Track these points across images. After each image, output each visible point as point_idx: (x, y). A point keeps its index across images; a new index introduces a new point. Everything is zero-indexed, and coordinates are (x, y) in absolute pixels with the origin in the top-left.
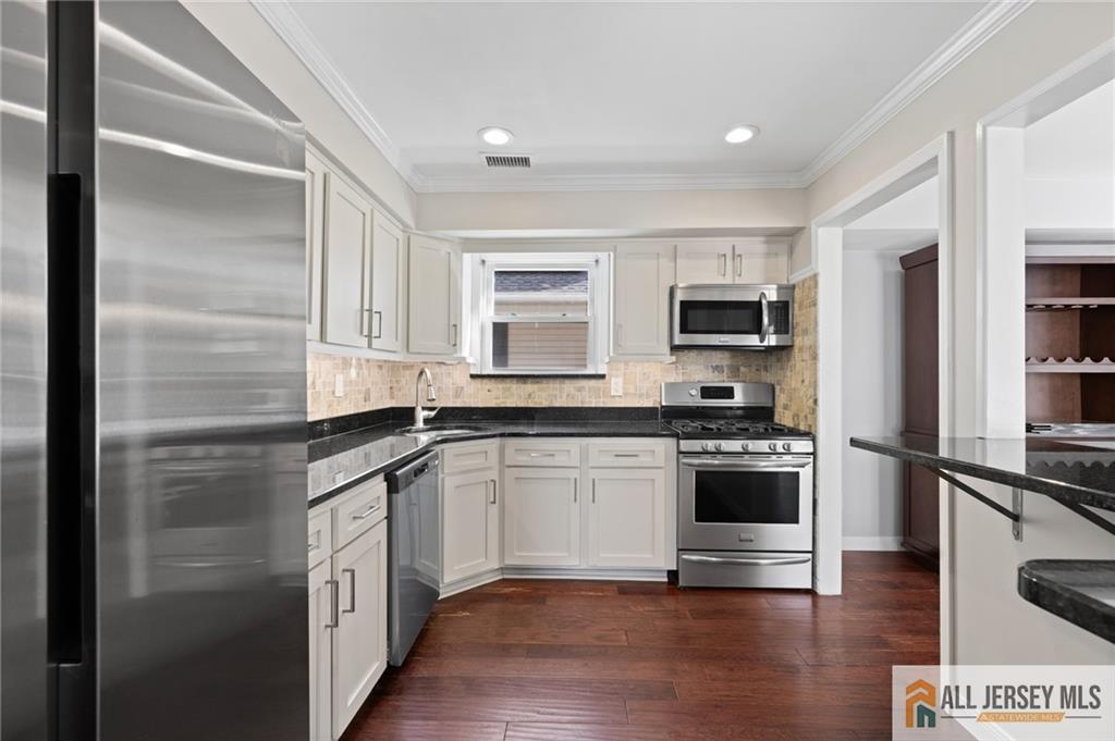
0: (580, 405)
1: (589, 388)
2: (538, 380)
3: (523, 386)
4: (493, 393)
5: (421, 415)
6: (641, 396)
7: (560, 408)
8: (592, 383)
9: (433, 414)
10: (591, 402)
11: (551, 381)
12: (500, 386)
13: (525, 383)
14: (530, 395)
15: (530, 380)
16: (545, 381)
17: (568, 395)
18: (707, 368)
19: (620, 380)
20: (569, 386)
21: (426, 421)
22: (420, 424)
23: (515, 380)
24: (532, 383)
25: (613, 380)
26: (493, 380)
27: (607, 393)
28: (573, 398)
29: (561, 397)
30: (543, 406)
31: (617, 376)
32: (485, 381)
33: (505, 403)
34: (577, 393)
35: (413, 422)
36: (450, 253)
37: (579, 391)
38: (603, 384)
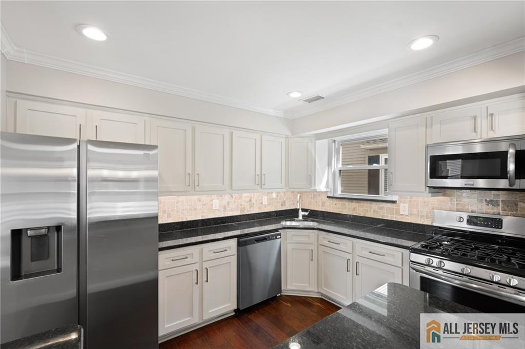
0: (381, 218)
1: (387, 208)
2: (359, 201)
3: (351, 203)
4: (338, 206)
5: (301, 213)
6: (422, 217)
7: (370, 218)
8: (389, 205)
9: (307, 214)
10: (388, 217)
11: (365, 202)
12: (341, 203)
13: (352, 202)
14: (354, 209)
15: (354, 201)
16: (362, 202)
17: (374, 211)
18: (481, 201)
19: (407, 205)
20: (375, 206)
21: (303, 216)
22: (301, 218)
23: (347, 200)
24: (355, 202)
25: (402, 205)
26: (337, 200)
27: (398, 212)
28: (377, 213)
29: (370, 212)
30: (361, 215)
31: (405, 203)
32: (334, 199)
33: (342, 211)
34: (379, 210)
35: (297, 217)
36: (308, 142)
37: (380, 209)
38: (396, 206)
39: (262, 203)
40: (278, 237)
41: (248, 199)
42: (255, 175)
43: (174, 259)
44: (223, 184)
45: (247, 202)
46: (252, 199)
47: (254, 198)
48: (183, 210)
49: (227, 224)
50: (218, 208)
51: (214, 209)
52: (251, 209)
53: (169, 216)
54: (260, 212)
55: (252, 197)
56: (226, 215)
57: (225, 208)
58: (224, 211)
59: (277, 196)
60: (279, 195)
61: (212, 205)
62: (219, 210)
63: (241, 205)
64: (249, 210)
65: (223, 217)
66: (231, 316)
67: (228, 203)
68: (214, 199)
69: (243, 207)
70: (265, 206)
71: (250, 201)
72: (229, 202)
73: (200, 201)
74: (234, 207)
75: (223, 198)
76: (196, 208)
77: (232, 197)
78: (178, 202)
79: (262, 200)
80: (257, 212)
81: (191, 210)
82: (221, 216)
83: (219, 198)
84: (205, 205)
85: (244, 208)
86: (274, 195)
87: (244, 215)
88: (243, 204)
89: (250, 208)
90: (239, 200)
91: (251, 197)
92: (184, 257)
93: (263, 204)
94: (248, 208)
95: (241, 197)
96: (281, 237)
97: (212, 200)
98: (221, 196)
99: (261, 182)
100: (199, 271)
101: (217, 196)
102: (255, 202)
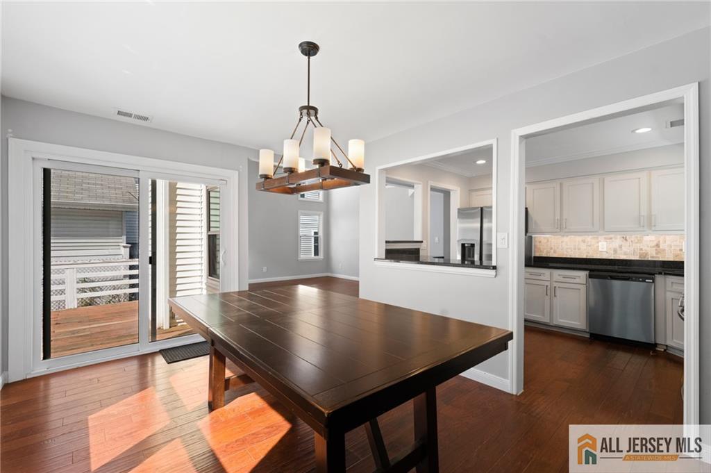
39: (681, 251)
40: (647, 281)
41: (655, 243)
42: (640, 216)
43: (531, 273)
44: (593, 226)
45: (653, 247)
46: (661, 244)
47: (665, 243)
48: (567, 248)
50: (605, 250)
51: (600, 250)
52: (659, 256)
55: (661, 241)
56: (618, 258)
57: (615, 251)
58: (614, 254)
61: (598, 246)
62: (607, 252)
63: (641, 249)
64: (655, 256)
65: (612, 259)
66: (585, 337)
67: (621, 247)
68: (600, 241)
69: (644, 252)
71: (658, 245)
72: (622, 245)
73: (584, 242)
74: (629, 251)
76: (580, 249)
77: (626, 240)
78: (562, 242)
79: (681, 247)
81: (575, 249)
82: (609, 258)
83: (608, 240)
84: (590, 246)
88: (645, 248)
89: (657, 254)
90: (638, 245)
91: (659, 242)
92: (539, 274)
95: (640, 241)
96: (653, 282)
97: (598, 242)
98: (611, 238)
99: (651, 223)
100: (549, 287)
101: (605, 238)
102: (667, 249)
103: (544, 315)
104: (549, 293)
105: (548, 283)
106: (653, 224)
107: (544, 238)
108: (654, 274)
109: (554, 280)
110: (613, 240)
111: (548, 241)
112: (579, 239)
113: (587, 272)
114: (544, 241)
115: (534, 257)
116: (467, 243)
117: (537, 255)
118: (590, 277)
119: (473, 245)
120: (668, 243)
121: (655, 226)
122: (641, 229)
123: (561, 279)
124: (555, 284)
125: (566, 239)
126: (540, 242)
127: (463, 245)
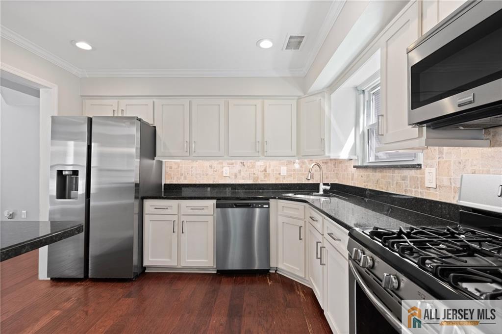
0: (404, 194)
1: (411, 177)
2: (382, 169)
4: (363, 178)
5: (322, 187)
6: (456, 190)
8: (413, 172)
9: (328, 188)
10: (412, 192)
11: (388, 170)
12: (366, 173)
14: (378, 181)
16: (384, 170)
17: (397, 183)
19: (433, 170)
20: (397, 175)
21: (325, 191)
22: (321, 192)
23: (371, 170)
24: (379, 172)
25: (428, 170)
27: (423, 183)
28: (400, 187)
29: (393, 185)
30: (384, 190)
31: (431, 166)
32: (361, 170)
33: (367, 185)
34: (402, 182)
35: (318, 191)
36: (320, 99)
37: (403, 180)
38: (420, 174)
39: (280, 174)
40: (264, 206)
41: (263, 169)
42: (256, 142)
43: (157, 207)
44: (219, 151)
45: (263, 172)
46: (267, 169)
47: (270, 168)
48: (197, 174)
49: (237, 191)
50: (228, 175)
51: (224, 175)
52: (266, 179)
53: (185, 178)
54: (277, 182)
55: (268, 167)
56: (237, 183)
57: (236, 176)
58: (235, 179)
59: (301, 167)
60: (304, 166)
61: (223, 172)
62: (230, 177)
63: (254, 174)
64: (263, 179)
65: (233, 184)
66: (212, 273)
67: (240, 172)
68: (224, 167)
69: (256, 176)
70: (284, 177)
71: (265, 170)
72: (240, 170)
73: (211, 167)
74: (245, 176)
75: (234, 166)
76: (208, 174)
77: (244, 165)
78: (192, 168)
79: (280, 170)
80: (274, 182)
81: (203, 175)
82: (232, 183)
83: (230, 166)
84: (216, 172)
85: (258, 178)
86: (297, 166)
87: (256, 184)
88: (256, 172)
89: (265, 177)
90: (252, 170)
91: (266, 166)
92: (166, 207)
93: (282, 174)
94: (263, 178)
95: (253, 166)
96: (269, 207)
97: (223, 168)
98: (233, 164)
99: (264, 150)
100: (176, 223)
101: (228, 164)
102: (271, 172)
103: (170, 257)
104: (176, 230)
105: (175, 218)
106: (265, 150)
107: (176, 163)
108: (268, 199)
109: (182, 213)
110: (234, 165)
111: (179, 167)
112: (207, 164)
113: (214, 201)
114: (174, 166)
115: (165, 184)
116: (68, 169)
117: (168, 182)
118: (217, 207)
119: (75, 173)
120: (272, 168)
121: (266, 152)
122: (257, 154)
123: (190, 212)
124: (183, 218)
125: (196, 164)
126: (171, 168)
127: (60, 173)
